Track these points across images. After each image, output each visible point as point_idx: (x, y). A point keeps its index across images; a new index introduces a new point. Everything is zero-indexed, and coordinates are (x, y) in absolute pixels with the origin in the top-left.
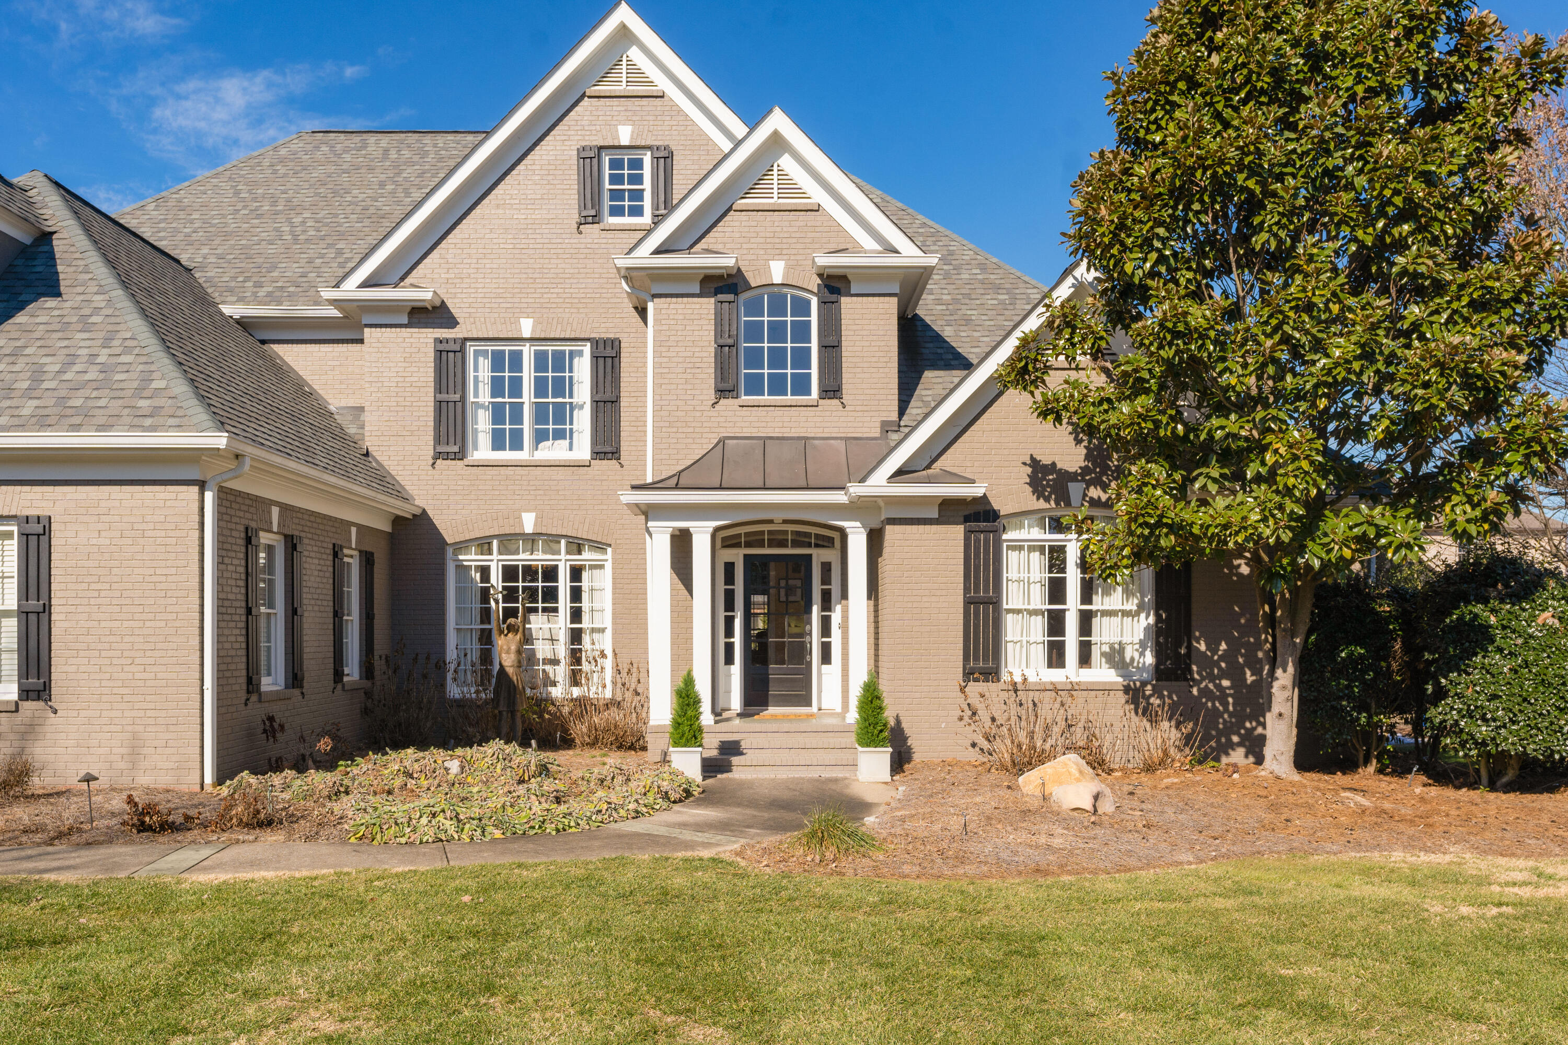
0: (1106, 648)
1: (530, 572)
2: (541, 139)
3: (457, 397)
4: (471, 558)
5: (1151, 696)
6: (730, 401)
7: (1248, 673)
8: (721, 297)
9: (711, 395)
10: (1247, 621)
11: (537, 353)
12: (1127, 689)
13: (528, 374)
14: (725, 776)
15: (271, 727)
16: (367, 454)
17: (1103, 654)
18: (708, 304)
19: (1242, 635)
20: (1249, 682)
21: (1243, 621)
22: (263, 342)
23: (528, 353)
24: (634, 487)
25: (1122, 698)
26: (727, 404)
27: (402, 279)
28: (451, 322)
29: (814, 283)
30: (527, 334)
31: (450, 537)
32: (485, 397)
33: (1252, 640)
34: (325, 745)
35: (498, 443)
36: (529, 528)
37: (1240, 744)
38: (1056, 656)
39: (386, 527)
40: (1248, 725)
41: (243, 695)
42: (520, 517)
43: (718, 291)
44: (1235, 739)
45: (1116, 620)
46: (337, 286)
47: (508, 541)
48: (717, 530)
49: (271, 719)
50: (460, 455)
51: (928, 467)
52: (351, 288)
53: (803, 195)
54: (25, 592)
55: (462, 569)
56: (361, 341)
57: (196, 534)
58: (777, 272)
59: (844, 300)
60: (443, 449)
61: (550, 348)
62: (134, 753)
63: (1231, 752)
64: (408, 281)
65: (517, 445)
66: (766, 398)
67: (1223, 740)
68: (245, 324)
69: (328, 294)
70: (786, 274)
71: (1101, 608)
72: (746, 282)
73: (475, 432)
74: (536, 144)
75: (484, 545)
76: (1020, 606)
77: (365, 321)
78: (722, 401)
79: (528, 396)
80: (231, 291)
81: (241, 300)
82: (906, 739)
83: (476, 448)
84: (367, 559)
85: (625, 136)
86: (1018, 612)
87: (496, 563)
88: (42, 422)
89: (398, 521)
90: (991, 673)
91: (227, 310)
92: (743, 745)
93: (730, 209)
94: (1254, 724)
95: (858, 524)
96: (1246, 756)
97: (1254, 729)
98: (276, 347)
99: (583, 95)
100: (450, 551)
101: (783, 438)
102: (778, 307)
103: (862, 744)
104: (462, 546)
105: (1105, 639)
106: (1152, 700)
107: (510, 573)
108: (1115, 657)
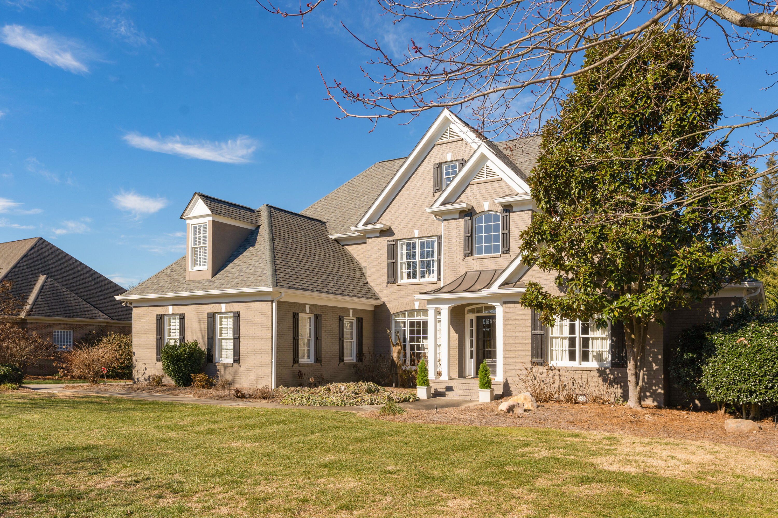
0: (594, 354)
1: (419, 323)
2: (421, 163)
3: (394, 261)
4: (400, 319)
5: (609, 374)
6: (469, 258)
7: (654, 365)
8: (466, 218)
9: (462, 256)
10: (653, 342)
11: (421, 242)
12: (598, 370)
13: (418, 250)
14: (443, 398)
15: (300, 374)
16: (367, 283)
17: (594, 356)
18: (461, 222)
19: (651, 348)
20: (654, 369)
21: (651, 342)
22: (343, 246)
23: (418, 242)
24: (421, 293)
25: (597, 374)
26: (469, 259)
27: (378, 220)
28: (392, 234)
29: (500, 208)
30: (416, 236)
31: (392, 313)
32: (405, 260)
33: (656, 350)
34: (312, 380)
35: (409, 276)
36: (417, 308)
37: (650, 396)
38: (572, 356)
39: (372, 309)
40: (654, 388)
41: (292, 364)
42: (414, 304)
43: (466, 216)
44: (648, 394)
45: (599, 341)
46: (356, 226)
47: (411, 312)
48: (449, 307)
49: (300, 371)
50: (395, 281)
51: (518, 281)
52: (360, 226)
53: (495, 174)
54: (234, 334)
55: (397, 323)
56: (365, 243)
57: (270, 316)
58: (486, 206)
59: (511, 214)
60: (390, 280)
61: (425, 240)
62: (257, 380)
63: (646, 400)
64: (380, 221)
65: (414, 277)
66: (484, 255)
67: (642, 394)
68: (336, 241)
69: (353, 229)
70: (490, 206)
71: (592, 336)
72: (475, 211)
73: (402, 273)
74: (419, 166)
75: (404, 315)
76: (558, 336)
77: (367, 236)
78: (467, 258)
79: (418, 259)
80: (334, 229)
81: (336, 232)
82: (510, 388)
83: (402, 278)
84: (360, 321)
85: (449, 157)
86: (557, 338)
87: (407, 320)
88: (236, 286)
89: (376, 306)
90: (543, 363)
91: (331, 236)
92: (454, 387)
93: (469, 184)
94: (657, 388)
95: (499, 304)
96: (653, 402)
97: (657, 390)
98: (347, 247)
99: (435, 145)
100: (393, 316)
101: (488, 271)
102: (488, 220)
103: (481, 388)
104: (397, 314)
105: (594, 349)
106: (610, 376)
107: (412, 324)
108: (598, 357)
